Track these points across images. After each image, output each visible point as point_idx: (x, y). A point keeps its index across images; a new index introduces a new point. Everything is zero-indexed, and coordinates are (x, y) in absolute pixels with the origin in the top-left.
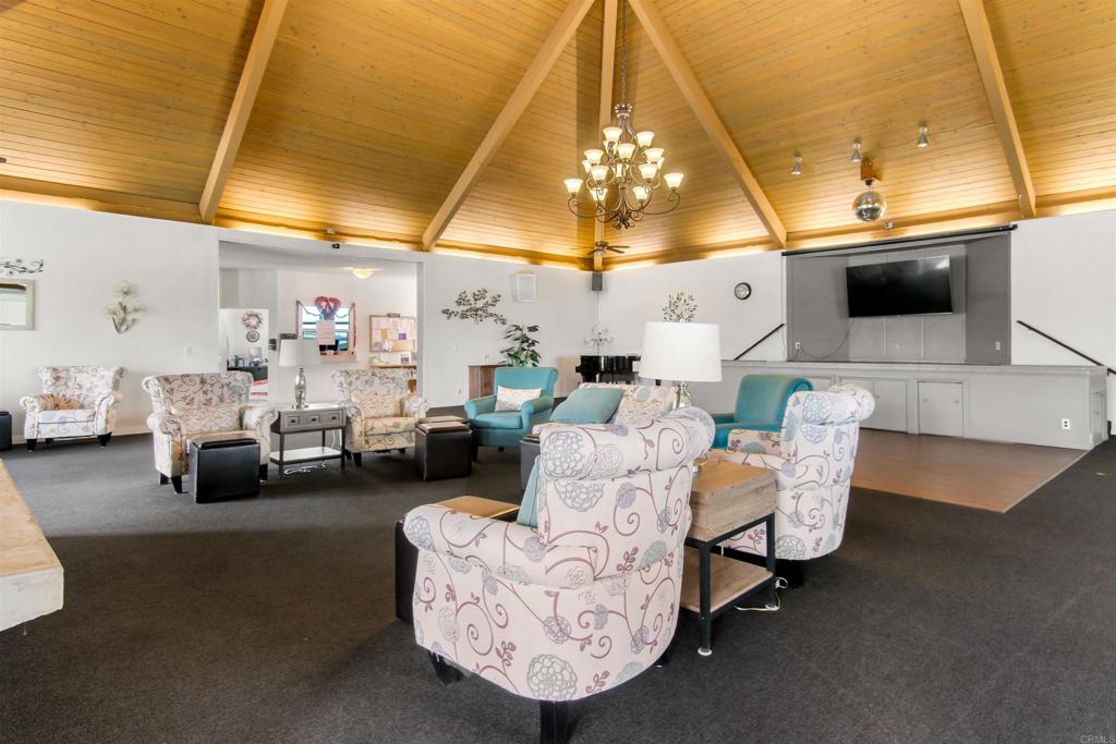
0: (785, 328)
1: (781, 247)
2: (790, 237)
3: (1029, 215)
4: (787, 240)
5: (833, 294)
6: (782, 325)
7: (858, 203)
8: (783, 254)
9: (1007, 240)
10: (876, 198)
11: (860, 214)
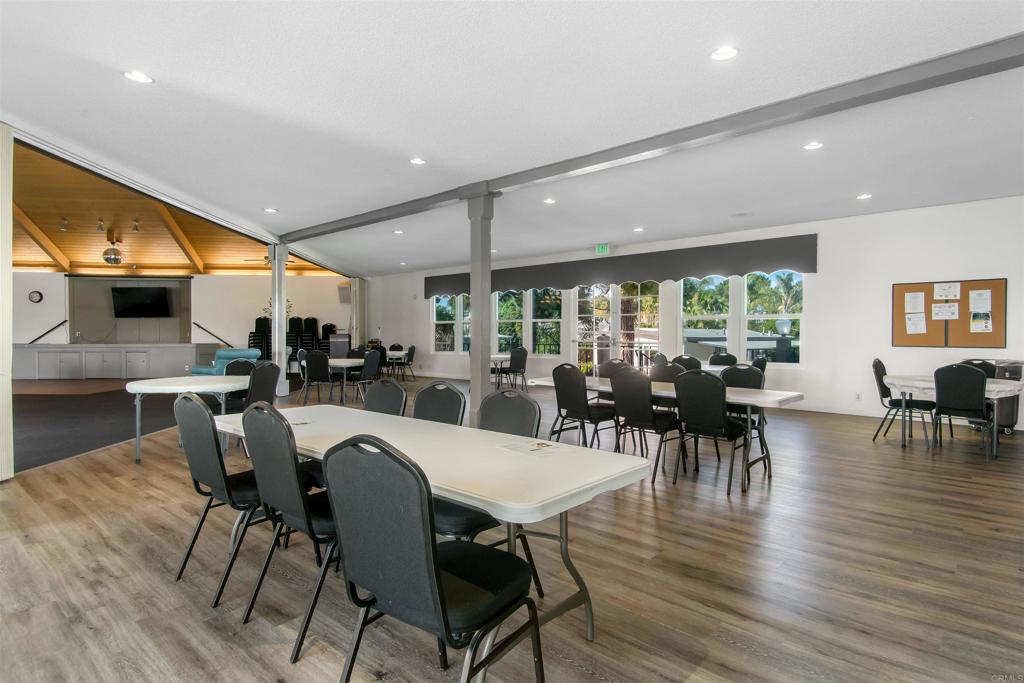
0: (67, 324)
1: (65, 270)
2: (73, 265)
3: (199, 272)
4: (70, 266)
5: (106, 303)
6: (66, 321)
7: (106, 253)
8: (66, 275)
9: (190, 282)
10: (116, 252)
11: (107, 260)
